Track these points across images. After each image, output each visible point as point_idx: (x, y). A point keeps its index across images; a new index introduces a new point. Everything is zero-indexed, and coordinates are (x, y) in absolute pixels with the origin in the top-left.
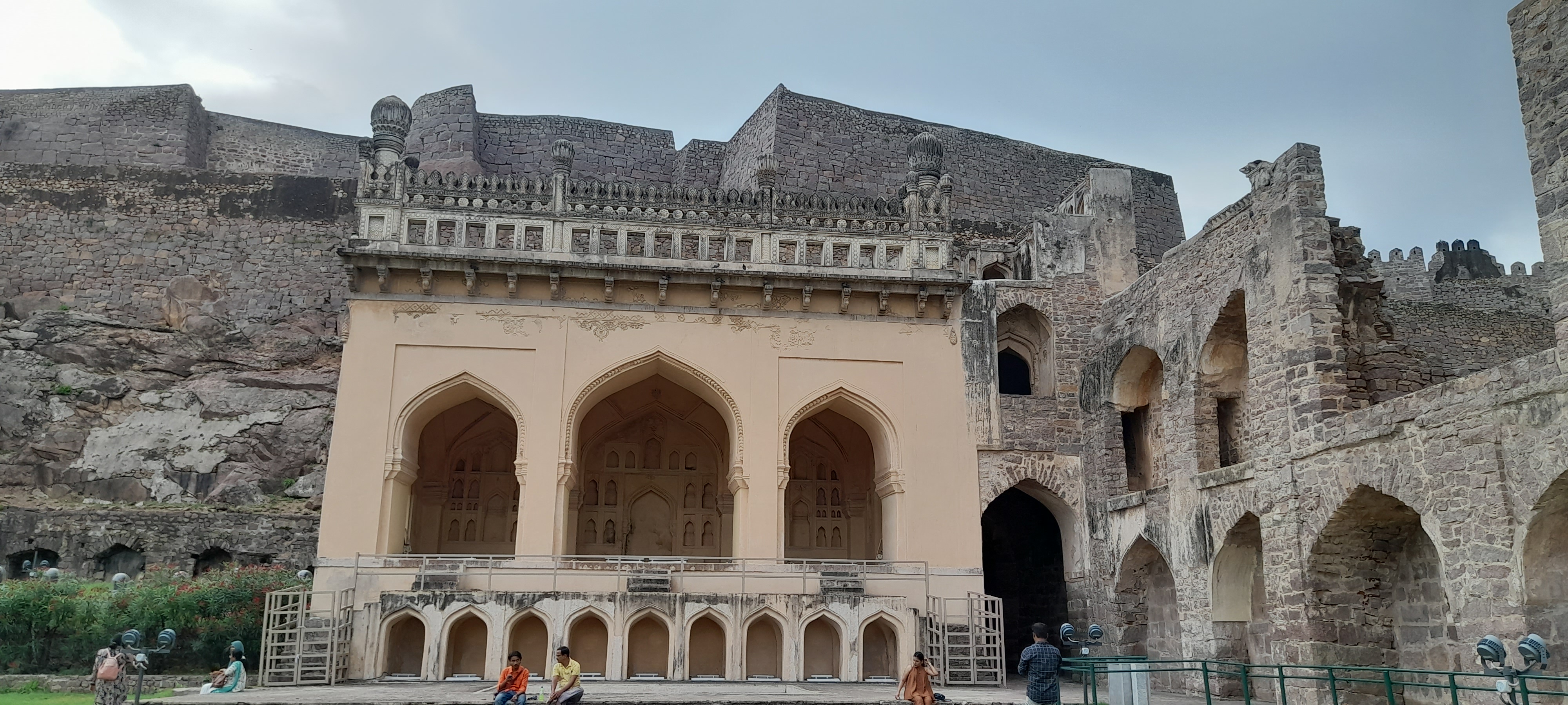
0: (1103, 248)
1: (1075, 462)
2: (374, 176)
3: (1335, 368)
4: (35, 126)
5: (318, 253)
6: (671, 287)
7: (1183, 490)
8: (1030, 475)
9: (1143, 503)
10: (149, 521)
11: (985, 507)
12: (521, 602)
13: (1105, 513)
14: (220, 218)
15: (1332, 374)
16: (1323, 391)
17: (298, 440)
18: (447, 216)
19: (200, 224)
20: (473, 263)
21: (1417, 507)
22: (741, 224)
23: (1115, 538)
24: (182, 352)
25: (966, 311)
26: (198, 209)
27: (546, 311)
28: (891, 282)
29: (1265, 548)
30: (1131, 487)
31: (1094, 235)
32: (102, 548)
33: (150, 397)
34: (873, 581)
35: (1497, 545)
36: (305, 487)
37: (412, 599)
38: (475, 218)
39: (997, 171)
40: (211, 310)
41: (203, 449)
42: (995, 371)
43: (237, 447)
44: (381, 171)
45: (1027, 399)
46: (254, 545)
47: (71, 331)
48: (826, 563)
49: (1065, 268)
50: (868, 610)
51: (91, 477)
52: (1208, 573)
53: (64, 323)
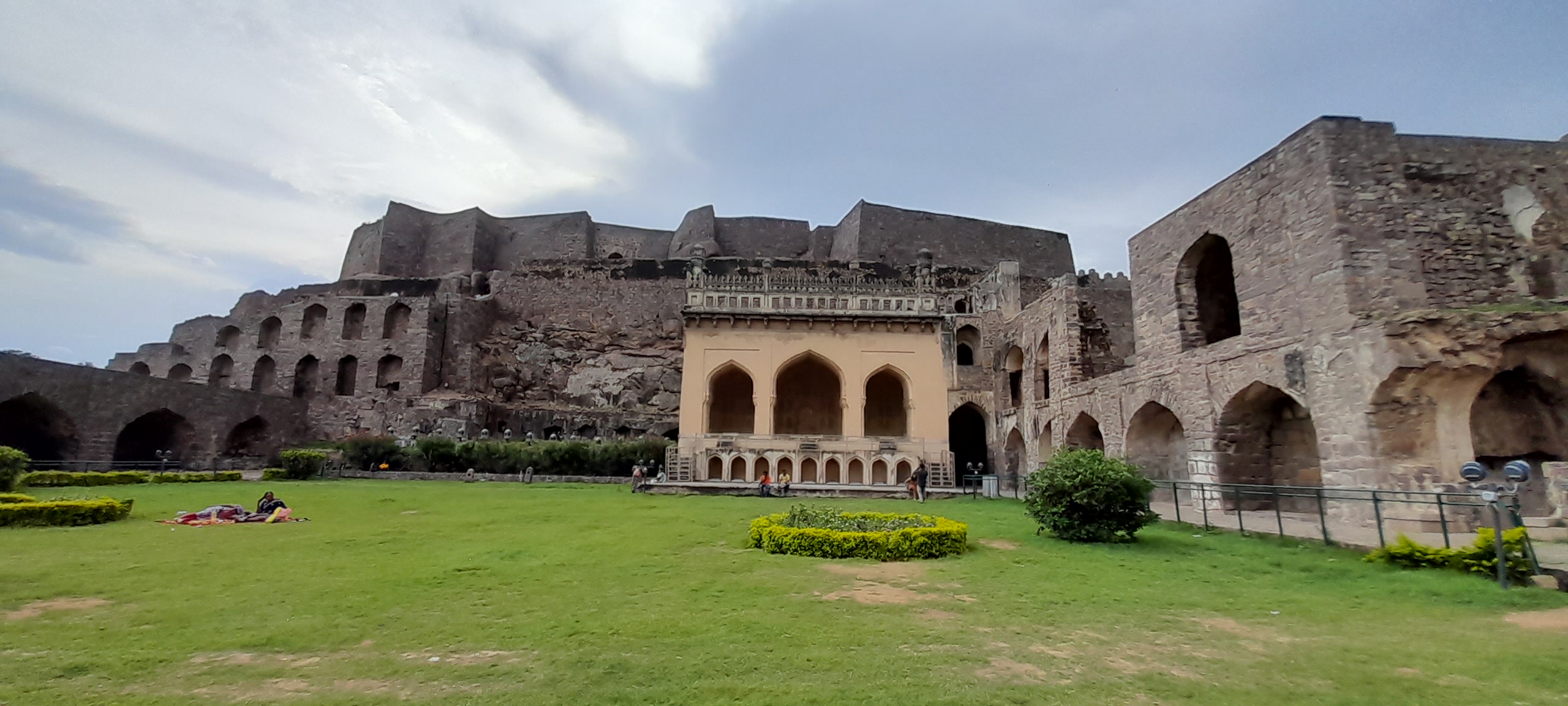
0: (1005, 299)
1: (991, 394)
2: (692, 279)
3: (1078, 365)
4: (522, 233)
5: (652, 295)
6: (814, 321)
7: (1029, 408)
8: (970, 400)
9: (1015, 413)
10: (598, 415)
11: (950, 414)
12: (758, 452)
13: (1002, 416)
14: (611, 280)
15: (1077, 367)
16: (1072, 374)
17: (651, 380)
18: (721, 294)
19: (603, 283)
20: (733, 315)
21: (1098, 421)
22: (843, 292)
23: (1005, 427)
24: (601, 342)
25: (943, 328)
26: (601, 275)
27: (762, 333)
28: (909, 317)
29: (1053, 433)
30: (1013, 405)
31: (1001, 292)
32: (580, 426)
33: (591, 362)
34: (901, 444)
35: (1118, 436)
36: (656, 401)
37: (717, 451)
38: (733, 295)
39: (973, 237)
40: (610, 322)
41: (614, 384)
42: (955, 355)
43: (628, 384)
44: (695, 277)
45: (970, 367)
46: (638, 425)
47: (557, 333)
48: (882, 438)
49: (987, 308)
50: (899, 457)
51: (571, 396)
52: (1037, 443)
53: (553, 330)
